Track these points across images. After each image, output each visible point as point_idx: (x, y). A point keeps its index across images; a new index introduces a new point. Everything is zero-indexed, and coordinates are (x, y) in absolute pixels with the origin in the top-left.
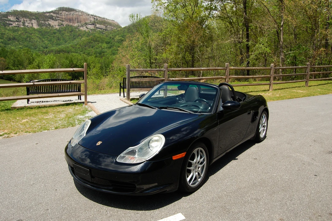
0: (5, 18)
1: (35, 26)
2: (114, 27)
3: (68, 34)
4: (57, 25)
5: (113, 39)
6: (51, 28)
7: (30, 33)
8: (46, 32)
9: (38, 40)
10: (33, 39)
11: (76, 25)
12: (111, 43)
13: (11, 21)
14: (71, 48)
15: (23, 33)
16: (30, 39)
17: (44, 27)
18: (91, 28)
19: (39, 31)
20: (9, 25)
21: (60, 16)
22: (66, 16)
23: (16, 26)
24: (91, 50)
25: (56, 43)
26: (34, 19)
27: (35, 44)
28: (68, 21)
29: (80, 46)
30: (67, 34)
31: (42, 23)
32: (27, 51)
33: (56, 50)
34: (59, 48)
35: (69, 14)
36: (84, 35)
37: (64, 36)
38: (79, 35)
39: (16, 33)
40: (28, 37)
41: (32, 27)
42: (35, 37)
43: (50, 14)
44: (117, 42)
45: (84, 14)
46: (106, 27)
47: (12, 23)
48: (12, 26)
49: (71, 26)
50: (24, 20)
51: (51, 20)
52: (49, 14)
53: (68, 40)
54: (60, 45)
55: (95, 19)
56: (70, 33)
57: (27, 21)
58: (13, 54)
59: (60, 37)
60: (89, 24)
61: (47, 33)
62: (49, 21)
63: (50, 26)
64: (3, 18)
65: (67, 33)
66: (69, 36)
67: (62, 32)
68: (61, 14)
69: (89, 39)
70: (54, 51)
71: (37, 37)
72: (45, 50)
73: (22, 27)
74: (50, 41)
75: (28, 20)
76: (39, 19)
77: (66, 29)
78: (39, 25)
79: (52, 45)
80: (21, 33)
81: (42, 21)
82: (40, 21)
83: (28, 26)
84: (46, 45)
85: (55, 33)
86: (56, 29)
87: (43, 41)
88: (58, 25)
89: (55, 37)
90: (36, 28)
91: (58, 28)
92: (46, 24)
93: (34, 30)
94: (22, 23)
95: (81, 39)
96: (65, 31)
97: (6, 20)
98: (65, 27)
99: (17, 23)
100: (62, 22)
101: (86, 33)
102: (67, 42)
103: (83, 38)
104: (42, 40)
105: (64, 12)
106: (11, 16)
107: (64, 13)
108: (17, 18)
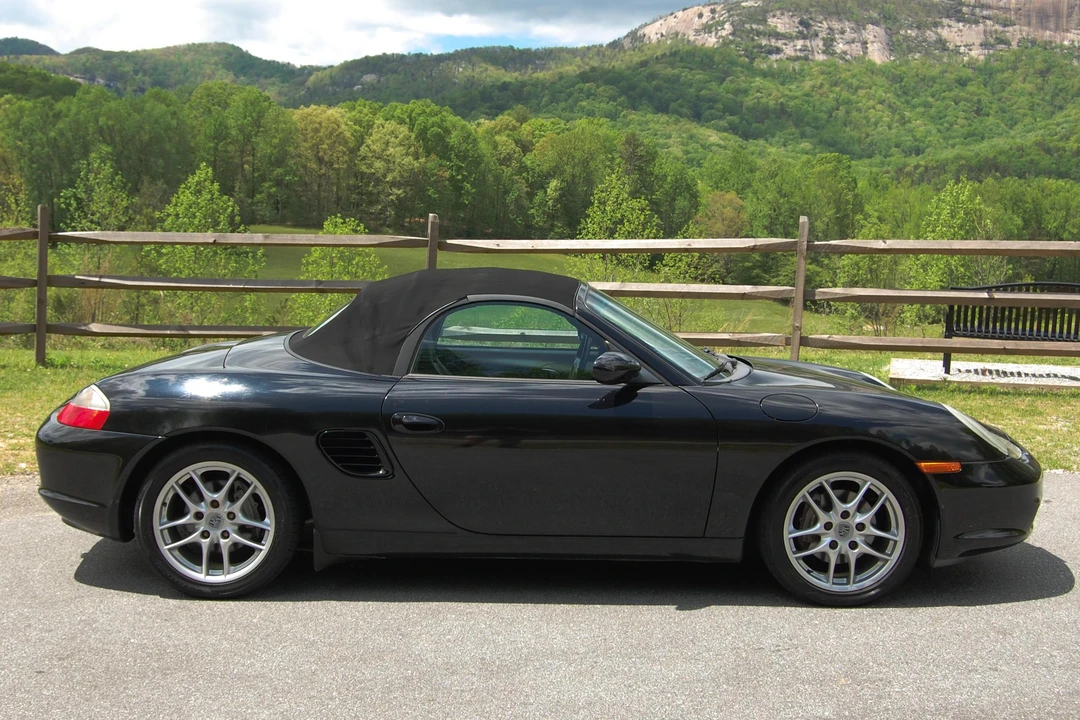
0: (754, 26)
1: (877, 55)
3: (1029, 87)
4: (978, 42)
6: (945, 60)
7: (850, 86)
8: (923, 80)
9: (881, 118)
10: (859, 110)
11: (1072, 38)
13: (778, 36)
14: (1034, 153)
15: (822, 85)
16: (848, 113)
17: (917, 56)
19: (893, 76)
20: (770, 52)
23: (797, 59)
25: (965, 130)
26: (875, 23)
27: (868, 135)
28: (1034, 21)
30: (1019, 85)
31: (906, 38)
32: (837, 169)
33: (963, 162)
34: (977, 155)
37: (1004, 94)
39: (793, 87)
40: (839, 103)
41: (861, 60)
42: (871, 103)
47: (779, 44)
48: (778, 57)
49: (1047, 45)
50: (830, 28)
51: (952, 23)
53: (1025, 115)
54: (983, 138)
56: (1039, 80)
57: (843, 32)
58: (778, 179)
59: (985, 100)
61: (926, 81)
62: (943, 27)
63: (945, 49)
64: (747, 26)
65: (1024, 81)
66: (1030, 94)
67: (1000, 77)
70: (953, 168)
71: (881, 102)
72: (912, 160)
73: (821, 57)
74: (938, 118)
75: (847, 25)
76: (896, 20)
77: (1018, 59)
78: (892, 46)
79: (944, 138)
80: (813, 87)
81: (910, 27)
82: (901, 27)
83: (845, 53)
84: (916, 140)
85: (962, 83)
86: (971, 65)
87: (904, 121)
88: (984, 45)
89: (962, 103)
90: (878, 62)
91: (982, 58)
92: (925, 40)
93: (872, 70)
94: (821, 44)
96: (1014, 69)
97: (759, 33)
98: (1014, 53)
99: (799, 44)
100: (1005, 26)
102: (1019, 127)
104: (903, 117)
106: (778, 13)
108: (802, 23)
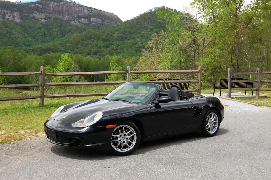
1: (17, 20)
2: (112, 21)
3: (57, 30)
4: (43, 18)
5: (111, 35)
6: (35, 22)
7: (10, 28)
8: (30, 27)
9: (19, 37)
10: (13, 34)
11: (66, 18)
12: (109, 41)
14: (59, 47)
15: (2, 27)
16: (10, 35)
17: (28, 21)
18: (85, 23)
19: (22, 26)
21: (47, 8)
22: (54, 7)
24: (85, 50)
25: (41, 40)
26: (16, 11)
27: (16, 41)
28: (57, 13)
29: (70, 44)
31: (25, 16)
33: (42, 48)
34: (45, 47)
35: (58, 5)
36: (75, 31)
37: (51, 31)
38: (70, 31)
40: (7, 32)
41: (13, 21)
42: (16, 32)
43: (36, 5)
44: (117, 39)
45: (77, 5)
46: (103, 21)
49: (61, 20)
50: (4, 12)
51: (36, 13)
52: (34, 5)
53: (56, 37)
54: (46, 42)
55: (89, 11)
56: (59, 28)
57: (7, 13)
59: (46, 33)
60: (82, 18)
62: (34, 13)
63: (35, 19)
65: (55, 28)
68: (49, 5)
69: (82, 36)
70: (39, 50)
71: (19, 32)
72: (28, 48)
73: (2, 20)
74: (34, 37)
75: (9, 11)
76: (22, 11)
77: (54, 23)
78: (22, 18)
79: (36, 42)
81: (26, 13)
82: (23, 13)
83: (8, 19)
84: (29, 43)
85: (40, 28)
86: (42, 23)
87: (26, 38)
88: (45, 19)
89: (40, 33)
90: (18, 22)
91: (45, 22)
92: (30, 17)
93: (16, 24)
94: (1, 16)
95: (71, 36)
96: (53, 25)
98: (53, 21)
100: (50, 14)
101: (78, 28)
102: (55, 39)
103: (74, 35)
104: (25, 36)
105: (52, 2)
107: (52, 4)
